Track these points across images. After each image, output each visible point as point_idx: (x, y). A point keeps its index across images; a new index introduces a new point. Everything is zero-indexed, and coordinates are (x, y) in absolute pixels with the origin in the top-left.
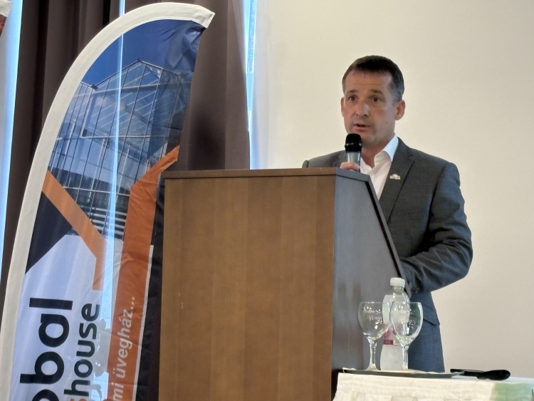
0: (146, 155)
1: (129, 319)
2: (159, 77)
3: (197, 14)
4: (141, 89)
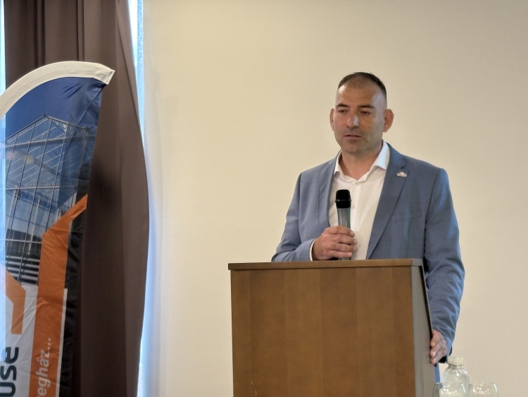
0: (56, 205)
1: (46, 359)
2: (65, 131)
3: (98, 72)
4: (48, 143)
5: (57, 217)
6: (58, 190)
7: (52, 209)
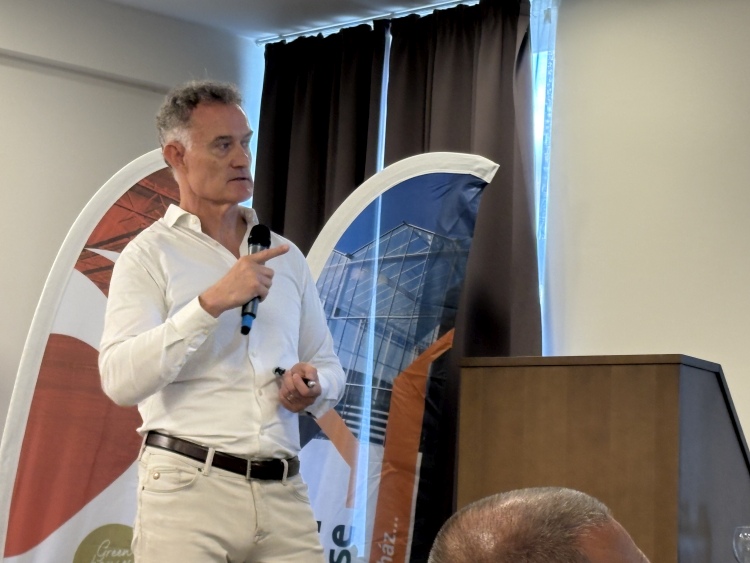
1: (391, 544)
2: (430, 243)
3: (477, 166)
4: (408, 259)
5: (413, 356)
6: (416, 321)
7: (407, 346)
